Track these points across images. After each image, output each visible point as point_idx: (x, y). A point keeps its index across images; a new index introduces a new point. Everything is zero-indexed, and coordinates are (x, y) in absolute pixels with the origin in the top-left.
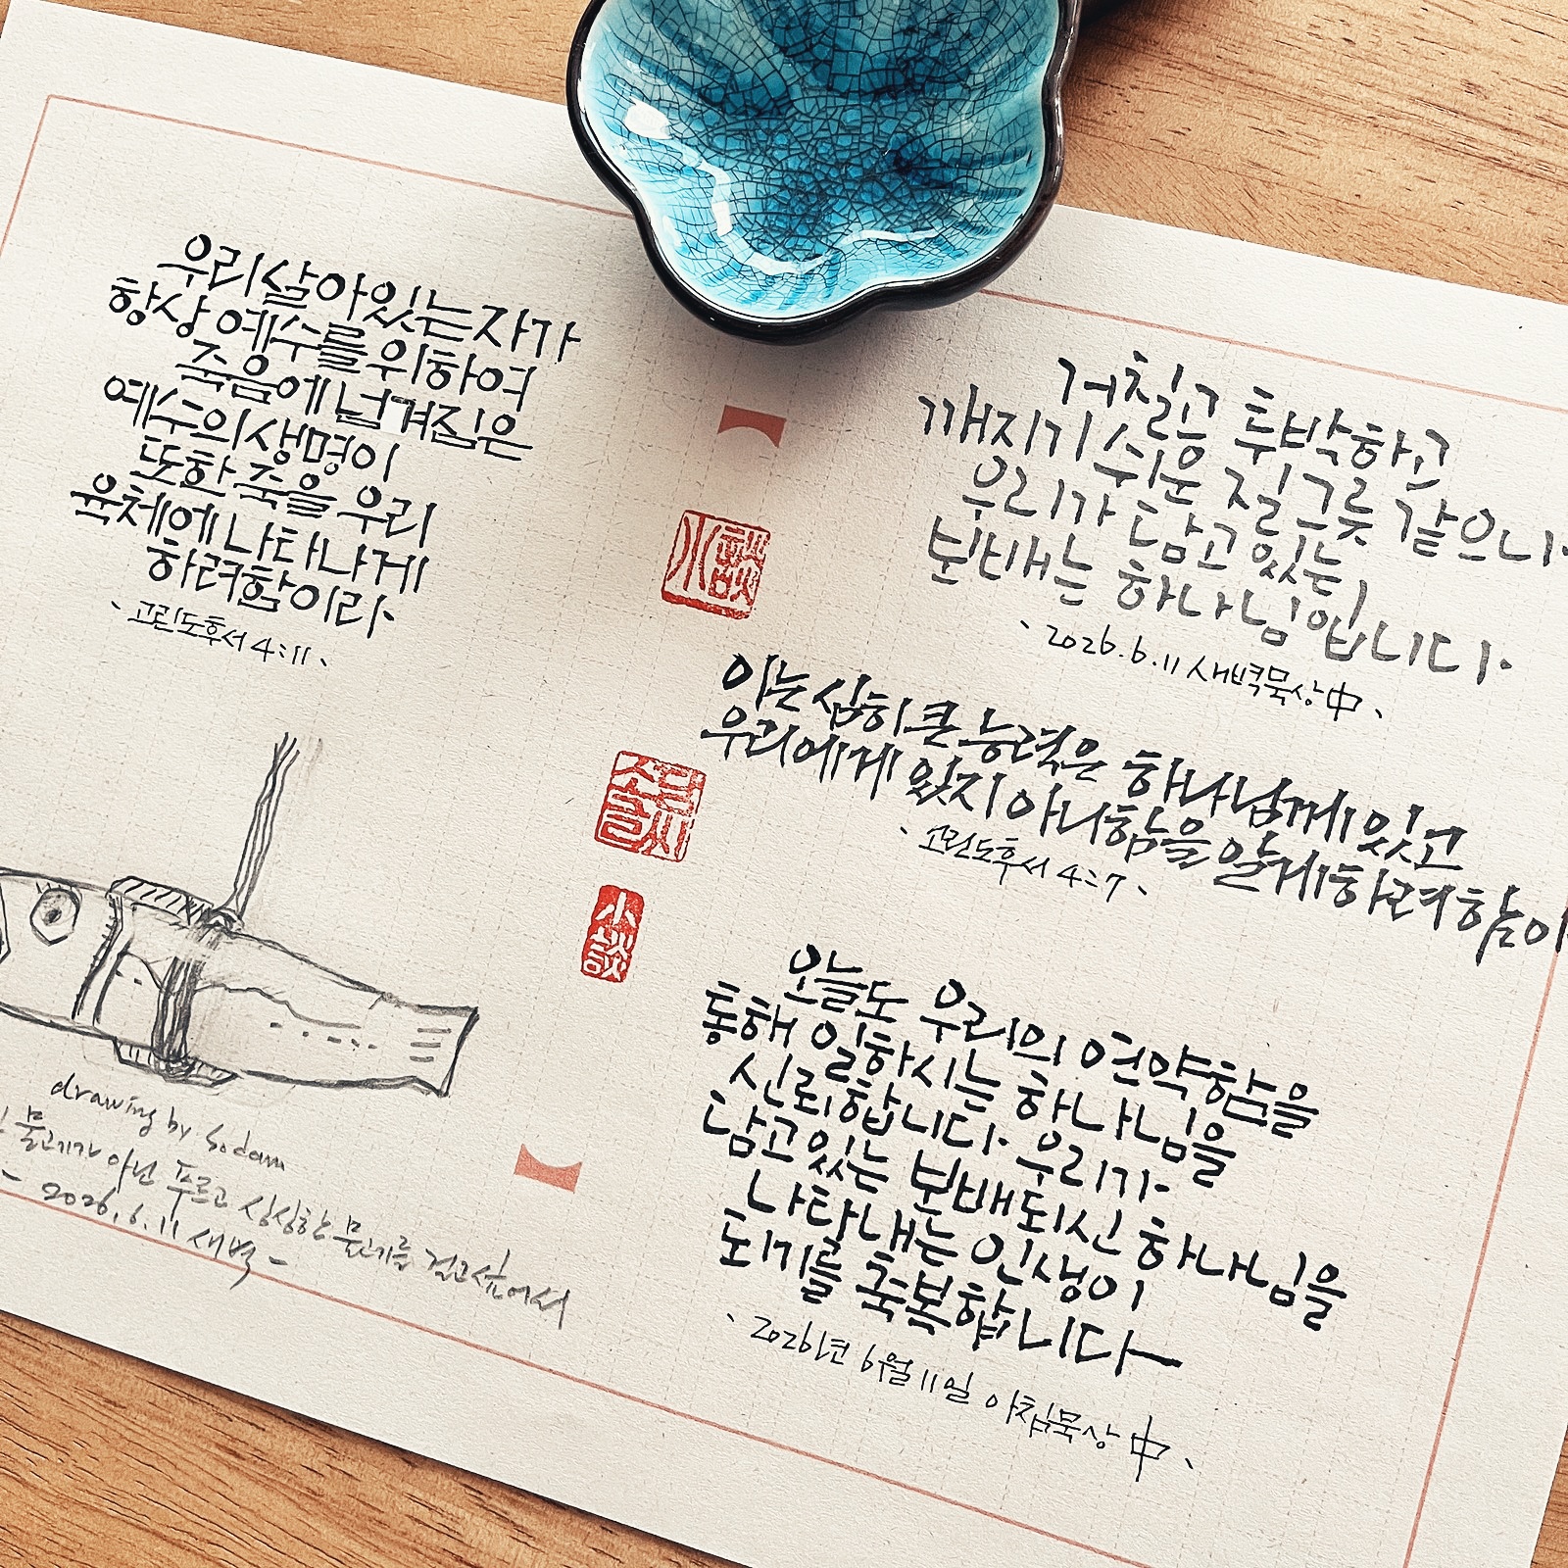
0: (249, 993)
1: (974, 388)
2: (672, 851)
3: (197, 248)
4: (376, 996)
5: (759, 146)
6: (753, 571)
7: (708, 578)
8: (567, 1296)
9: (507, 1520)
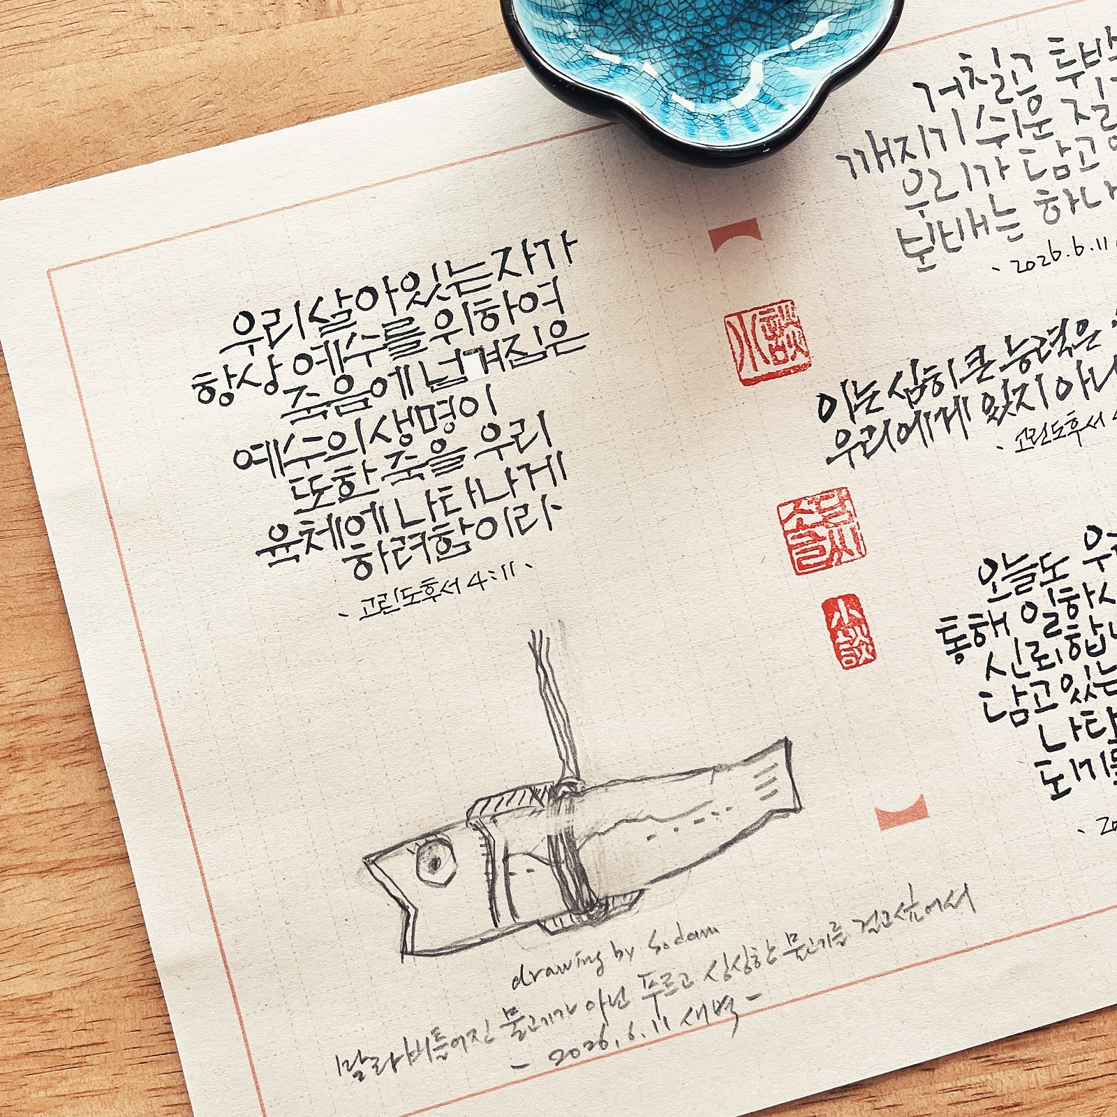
0: (618, 827)
1: (868, 133)
2: (855, 551)
3: (243, 324)
4: (710, 773)
5: (645, 36)
6: (796, 332)
7: (767, 354)
8: (966, 888)
9: (1017, 1062)
